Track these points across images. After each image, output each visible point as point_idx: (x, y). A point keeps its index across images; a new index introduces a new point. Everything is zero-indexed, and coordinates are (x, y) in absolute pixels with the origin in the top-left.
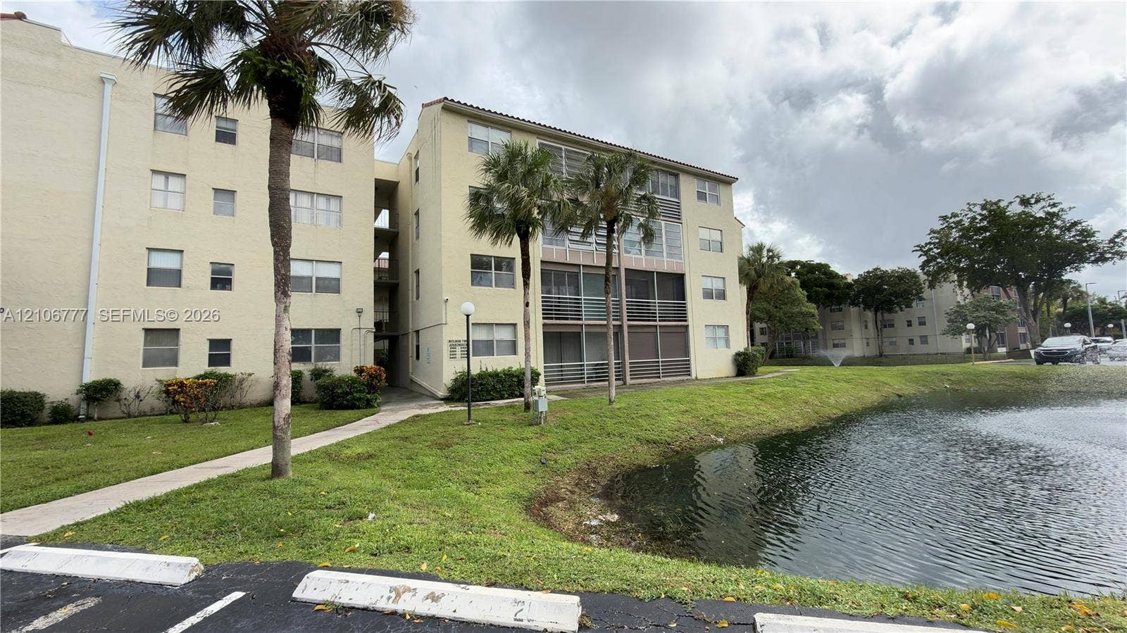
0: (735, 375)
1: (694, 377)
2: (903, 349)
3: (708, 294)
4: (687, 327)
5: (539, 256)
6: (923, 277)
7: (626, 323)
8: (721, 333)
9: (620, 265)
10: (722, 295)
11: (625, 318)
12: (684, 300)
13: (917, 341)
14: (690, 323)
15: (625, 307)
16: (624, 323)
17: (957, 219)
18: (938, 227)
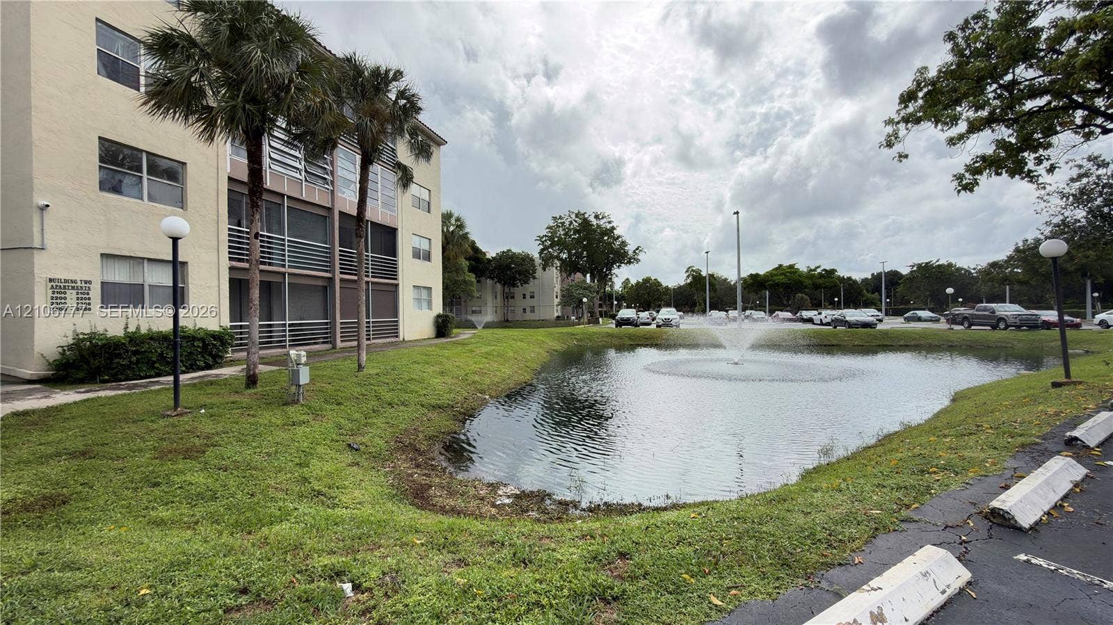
0: (434, 336)
1: (401, 339)
2: (519, 316)
3: (417, 254)
4: (397, 285)
5: (226, 170)
6: (538, 261)
7: (338, 276)
8: (424, 294)
9: (333, 205)
10: (427, 257)
11: (338, 270)
12: (395, 257)
13: (528, 310)
14: (400, 282)
15: (337, 257)
16: (336, 276)
17: (562, 221)
18: (552, 223)
